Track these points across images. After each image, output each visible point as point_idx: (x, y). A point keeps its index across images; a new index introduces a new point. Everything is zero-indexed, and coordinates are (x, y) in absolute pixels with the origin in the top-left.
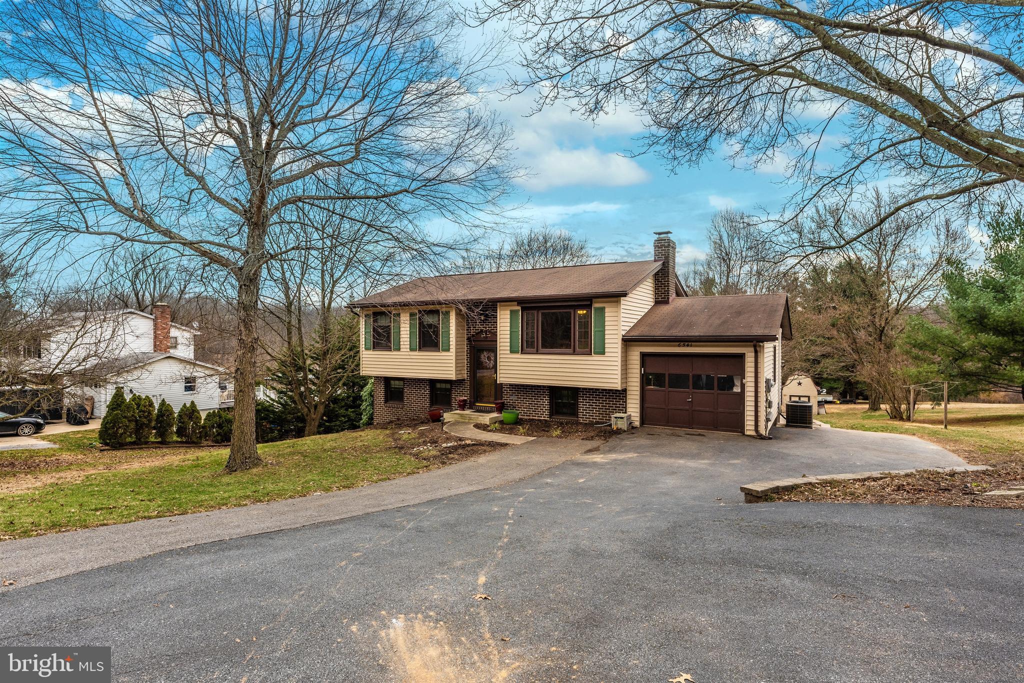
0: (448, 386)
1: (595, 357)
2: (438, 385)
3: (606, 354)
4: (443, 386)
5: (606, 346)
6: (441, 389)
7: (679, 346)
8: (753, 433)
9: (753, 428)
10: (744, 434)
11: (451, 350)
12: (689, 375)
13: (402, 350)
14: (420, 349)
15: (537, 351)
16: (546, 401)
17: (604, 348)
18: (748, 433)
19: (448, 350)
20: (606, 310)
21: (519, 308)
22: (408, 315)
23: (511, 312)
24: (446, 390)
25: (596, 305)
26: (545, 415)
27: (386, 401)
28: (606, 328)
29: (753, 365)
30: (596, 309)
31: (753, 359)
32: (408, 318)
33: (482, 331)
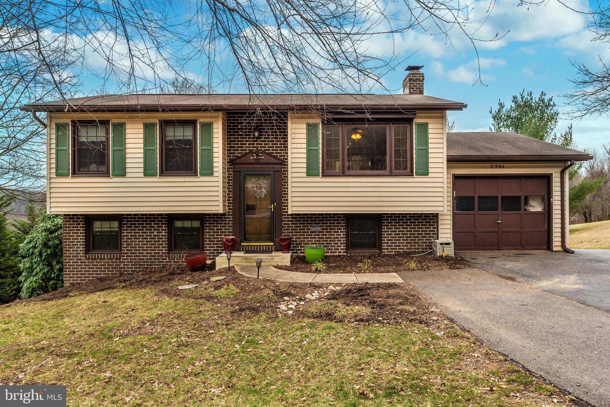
0: (196, 224)
1: (416, 179)
2: (179, 224)
3: (430, 175)
4: (187, 224)
5: (430, 165)
6: (183, 229)
7: (492, 167)
8: (560, 249)
9: (559, 244)
10: (552, 251)
11: (215, 174)
12: (498, 197)
13: (128, 175)
14: (162, 174)
15: (343, 172)
16: (341, 234)
17: (427, 168)
18: (555, 249)
19: (211, 174)
20: (430, 126)
21: (319, 121)
22: (141, 126)
23: (308, 125)
24: (192, 229)
25: (417, 121)
26: (341, 251)
27: (87, 250)
28: (430, 146)
29: (559, 184)
30: (419, 125)
31: (559, 180)
32: (142, 131)
33: (251, 152)
